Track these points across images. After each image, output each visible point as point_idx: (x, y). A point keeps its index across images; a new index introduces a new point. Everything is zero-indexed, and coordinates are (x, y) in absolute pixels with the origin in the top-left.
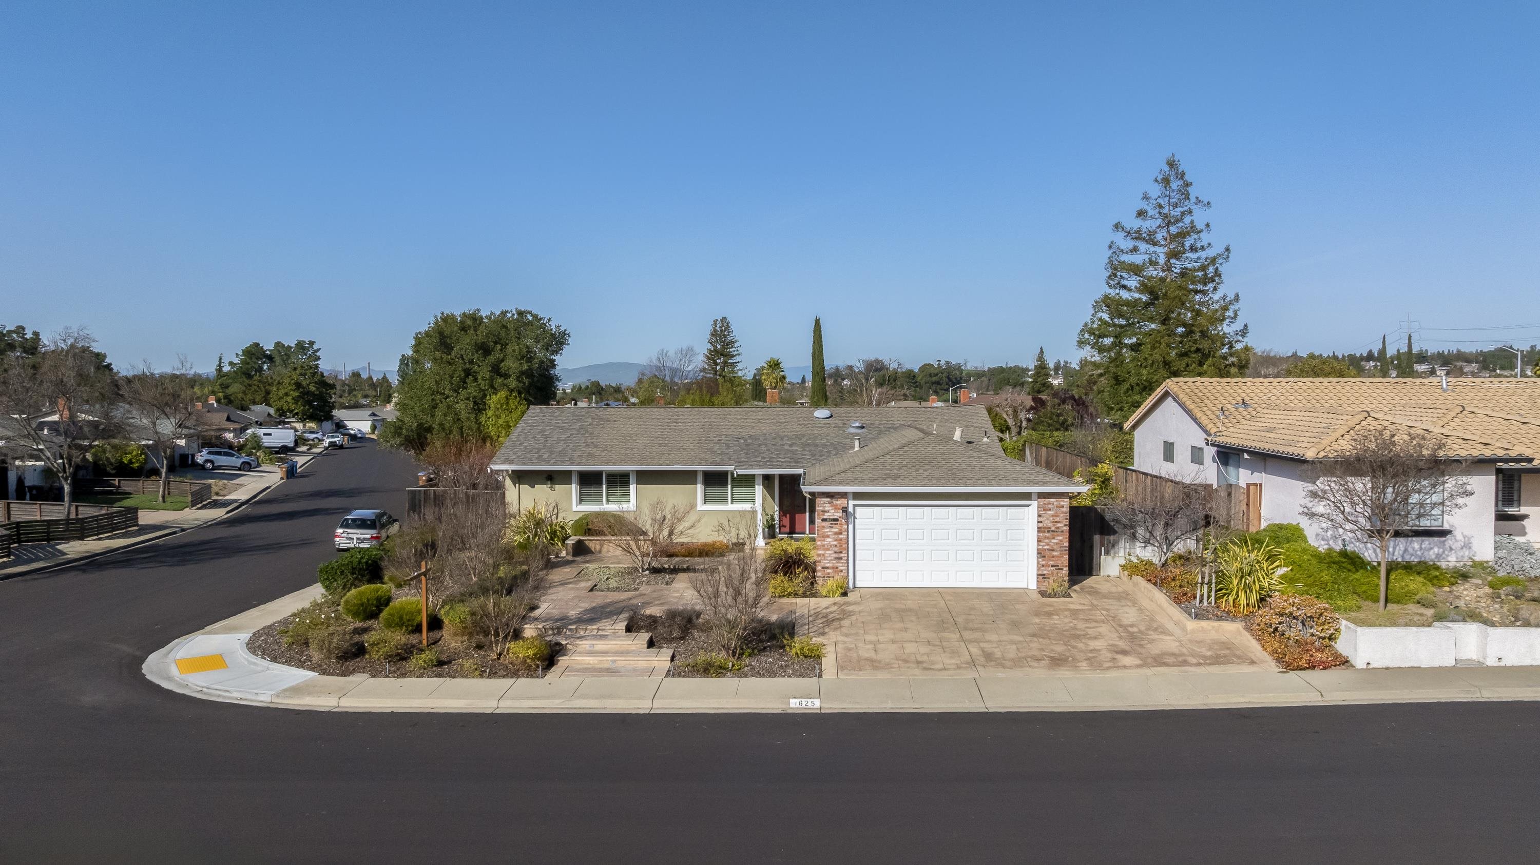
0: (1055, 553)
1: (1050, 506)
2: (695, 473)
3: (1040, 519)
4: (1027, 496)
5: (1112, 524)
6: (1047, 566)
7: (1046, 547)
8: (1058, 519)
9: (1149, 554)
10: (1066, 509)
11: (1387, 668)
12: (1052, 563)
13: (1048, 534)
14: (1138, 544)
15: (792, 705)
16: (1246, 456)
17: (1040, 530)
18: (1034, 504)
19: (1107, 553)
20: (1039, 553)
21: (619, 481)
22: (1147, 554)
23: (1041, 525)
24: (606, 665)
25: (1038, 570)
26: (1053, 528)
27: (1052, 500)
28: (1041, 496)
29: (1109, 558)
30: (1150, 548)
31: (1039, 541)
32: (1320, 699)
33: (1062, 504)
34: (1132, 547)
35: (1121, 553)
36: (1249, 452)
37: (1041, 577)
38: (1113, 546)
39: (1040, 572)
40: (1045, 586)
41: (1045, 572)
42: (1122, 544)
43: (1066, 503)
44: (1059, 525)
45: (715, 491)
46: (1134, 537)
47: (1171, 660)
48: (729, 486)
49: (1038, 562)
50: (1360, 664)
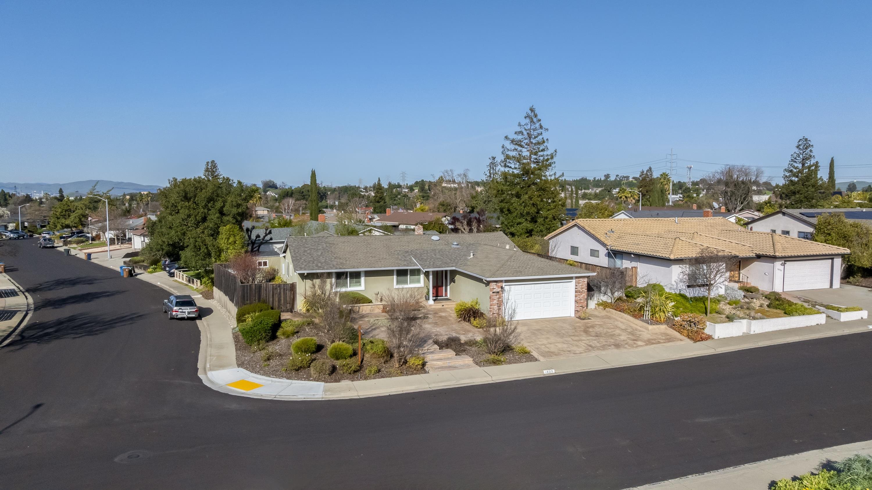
0: (582, 301)
1: (580, 282)
2: (393, 271)
3: (576, 287)
4: (571, 278)
5: (592, 287)
6: (579, 306)
7: (579, 299)
8: (583, 287)
9: (604, 298)
10: (586, 283)
11: (724, 338)
12: (580, 305)
13: (579, 293)
14: (602, 295)
15: (545, 373)
16: (632, 256)
17: (576, 292)
18: (574, 281)
19: (591, 299)
20: (576, 301)
21: (356, 275)
22: (605, 299)
23: (577, 290)
24: (447, 365)
25: (575, 308)
26: (581, 291)
27: (581, 279)
28: (577, 278)
29: (591, 301)
30: (606, 296)
31: (576, 296)
32: (715, 351)
33: (585, 280)
34: (599, 296)
35: (595, 299)
36: (634, 254)
37: (576, 311)
38: (593, 296)
39: (576, 309)
40: (579, 314)
41: (578, 309)
42: (595, 295)
43: (586, 280)
44: (583, 289)
45: (402, 278)
46: (600, 291)
47: (654, 342)
48: (409, 276)
49: (575, 305)
50: (716, 338)
